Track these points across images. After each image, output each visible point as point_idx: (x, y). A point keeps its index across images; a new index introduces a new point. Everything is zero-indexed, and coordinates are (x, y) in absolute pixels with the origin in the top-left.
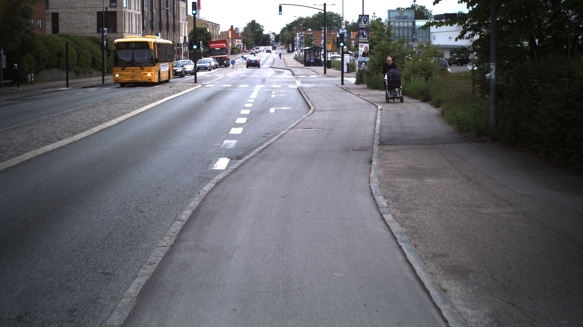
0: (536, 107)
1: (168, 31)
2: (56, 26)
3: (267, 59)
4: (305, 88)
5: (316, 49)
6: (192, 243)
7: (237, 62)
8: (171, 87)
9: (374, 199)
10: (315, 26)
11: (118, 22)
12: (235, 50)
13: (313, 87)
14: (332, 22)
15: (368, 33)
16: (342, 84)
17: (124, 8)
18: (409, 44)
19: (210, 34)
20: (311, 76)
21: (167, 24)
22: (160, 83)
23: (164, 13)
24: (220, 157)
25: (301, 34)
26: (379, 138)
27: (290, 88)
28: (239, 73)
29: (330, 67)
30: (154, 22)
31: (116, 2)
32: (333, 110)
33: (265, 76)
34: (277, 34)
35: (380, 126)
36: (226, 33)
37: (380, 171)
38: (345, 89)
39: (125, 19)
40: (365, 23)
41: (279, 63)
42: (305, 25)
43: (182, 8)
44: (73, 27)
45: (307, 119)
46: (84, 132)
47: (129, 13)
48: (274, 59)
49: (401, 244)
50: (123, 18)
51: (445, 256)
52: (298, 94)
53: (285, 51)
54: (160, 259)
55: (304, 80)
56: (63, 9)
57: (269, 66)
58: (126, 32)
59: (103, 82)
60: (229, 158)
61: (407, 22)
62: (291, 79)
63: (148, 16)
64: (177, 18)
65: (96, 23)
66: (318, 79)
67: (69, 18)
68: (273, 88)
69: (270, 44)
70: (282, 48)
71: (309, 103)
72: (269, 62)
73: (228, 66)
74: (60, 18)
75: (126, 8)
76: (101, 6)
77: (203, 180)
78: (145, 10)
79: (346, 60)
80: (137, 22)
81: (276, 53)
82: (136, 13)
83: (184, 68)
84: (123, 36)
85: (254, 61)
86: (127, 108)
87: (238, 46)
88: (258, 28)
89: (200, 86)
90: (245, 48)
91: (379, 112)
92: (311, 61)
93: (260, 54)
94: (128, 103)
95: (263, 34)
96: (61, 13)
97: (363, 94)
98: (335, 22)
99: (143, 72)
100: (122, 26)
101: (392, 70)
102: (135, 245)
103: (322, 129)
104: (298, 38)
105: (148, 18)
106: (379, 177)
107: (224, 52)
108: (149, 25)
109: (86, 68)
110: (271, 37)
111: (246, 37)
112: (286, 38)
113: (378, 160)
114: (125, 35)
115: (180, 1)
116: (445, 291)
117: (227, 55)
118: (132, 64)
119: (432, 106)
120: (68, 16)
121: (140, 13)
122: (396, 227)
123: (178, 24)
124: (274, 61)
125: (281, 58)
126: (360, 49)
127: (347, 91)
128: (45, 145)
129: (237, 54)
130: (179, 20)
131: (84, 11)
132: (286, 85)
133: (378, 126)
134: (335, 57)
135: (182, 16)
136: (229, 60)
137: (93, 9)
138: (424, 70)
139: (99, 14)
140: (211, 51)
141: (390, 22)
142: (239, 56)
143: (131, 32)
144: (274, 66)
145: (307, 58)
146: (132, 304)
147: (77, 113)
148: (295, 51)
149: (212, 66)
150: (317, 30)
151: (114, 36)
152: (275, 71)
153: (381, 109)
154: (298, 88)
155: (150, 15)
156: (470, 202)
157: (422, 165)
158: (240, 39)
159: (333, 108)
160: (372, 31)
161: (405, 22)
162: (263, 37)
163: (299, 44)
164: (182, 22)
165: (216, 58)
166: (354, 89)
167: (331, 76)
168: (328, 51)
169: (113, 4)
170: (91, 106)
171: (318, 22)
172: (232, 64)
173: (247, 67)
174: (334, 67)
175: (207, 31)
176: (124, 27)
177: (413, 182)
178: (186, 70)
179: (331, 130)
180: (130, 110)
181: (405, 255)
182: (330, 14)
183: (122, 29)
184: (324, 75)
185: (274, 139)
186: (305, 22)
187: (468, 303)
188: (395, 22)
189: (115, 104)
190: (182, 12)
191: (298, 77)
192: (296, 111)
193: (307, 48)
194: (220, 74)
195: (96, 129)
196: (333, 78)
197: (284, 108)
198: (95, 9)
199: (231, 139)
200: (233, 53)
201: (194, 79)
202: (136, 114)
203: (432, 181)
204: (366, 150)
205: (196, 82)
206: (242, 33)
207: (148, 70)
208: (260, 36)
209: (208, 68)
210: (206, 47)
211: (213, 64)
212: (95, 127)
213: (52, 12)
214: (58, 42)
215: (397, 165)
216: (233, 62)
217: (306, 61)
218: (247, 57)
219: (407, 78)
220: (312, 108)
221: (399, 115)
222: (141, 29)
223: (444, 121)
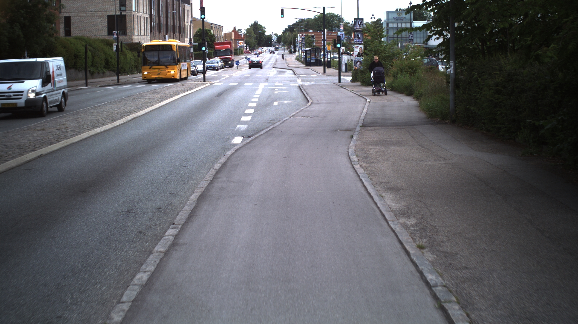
0: (476, 94)
1: (174, 33)
2: (68, 29)
3: (270, 59)
4: (305, 85)
5: (316, 50)
6: (225, 179)
7: (241, 62)
8: (183, 85)
9: (350, 158)
10: (317, 27)
11: (128, 25)
12: (238, 51)
13: (313, 85)
14: (332, 23)
15: (362, 35)
16: (340, 81)
17: (133, 11)
18: (403, 44)
19: (215, 36)
20: (312, 75)
21: (174, 26)
22: (181, 79)
23: (170, 15)
24: (235, 136)
25: (303, 36)
26: (362, 122)
27: (291, 86)
28: (244, 73)
29: (329, 67)
30: (161, 24)
31: (125, 6)
32: (328, 103)
33: (268, 75)
34: (279, 35)
35: (365, 114)
36: (229, 35)
37: (358, 143)
38: (341, 86)
39: (135, 22)
40: (359, 26)
41: (281, 63)
42: (306, 26)
43: (187, 11)
44: (85, 30)
45: (305, 110)
46: (120, 119)
47: (138, 16)
48: (277, 59)
49: (361, 178)
50: (132, 21)
51: (389, 183)
52: (299, 91)
53: (287, 52)
54: (206, 186)
55: (304, 79)
56: (76, 13)
57: (272, 66)
58: (135, 34)
59: (118, 82)
60: (242, 137)
61: (405, 23)
62: (293, 78)
63: (155, 19)
64: (182, 20)
65: (107, 26)
66: (318, 78)
67: (81, 22)
68: (277, 86)
69: (272, 45)
70: (284, 49)
71: (308, 98)
72: (272, 62)
73: (233, 66)
74: (72, 22)
75: (135, 11)
76: (111, 10)
77: (225, 150)
78: (152, 14)
79: (345, 60)
80: (145, 25)
81: (278, 54)
82: (144, 16)
83: (196, 67)
84: (132, 38)
85: (256, 62)
86: (150, 102)
87: (241, 47)
88: (261, 29)
89: (209, 84)
90: (248, 49)
91: (367, 104)
92: (312, 62)
93: (262, 55)
94: (149, 98)
95: (265, 35)
96: (73, 17)
97: (356, 90)
98: (335, 23)
99: (168, 70)
100: (132, 29)
101: (377, 68)
102: (186, 182)
103: (317, 117)
104: (300, 39)
105: (155, 21)
106: (356, 146)
107: (228, 53)
108: (156, 28)
109: (100, 69)
110: (273, 38)
111: (249, 38)
112: (288, 39)
113: (358, 136)
114: (134, 37)
115: (186, 4)
116: (382, 197)
117: (232, 55)
118: (158, 63)
119: (414, 99)
120: (80, 19)
121: (148, 16)
122: (360, 171)
123: (183, 26)
124: (276, 61)
125: (283, 59)
126: (356, 50)
127: (343, 88)
128: (94, 128)
129: (240, 55)
130: (185, 22)
131: (95, 14)
132: (288, 83)
133: (364, 114)
134: (335, 57)
135: (187, 19)
136: (233, 60)
137: (104, 12)
138: (410, 69)
139: (109, 17)
140: (217, 52)
141: (389, 23)
142: (242, 57)
143: (139, 34)
144: (276, 66)
145: (308, 59)
146: (195, 203)
147: (107, 106)
148: (297, 51)
149: (219, 66)
150: (318, 31)
151: (124, 38)
152: (277, 71)
153: (369, 102)
154: (299, 86)
155: (157, 18)
156: (417, 158)
157: (391, 139)
158: (243, 40)
159: (328, 101)
160: (366, 33)
161: (403, 23)
162: (265, 38)
163: (300, 45)
164: (187, 24)
165: (222, 59)
166: (349, 86)
167: (330, 75)
168: (327, 52)
169: (123, 8)
170: (117, 101)
171: (319, 23)
172: (237, 64)
173: (250, 68)
174: (333, 67)
175: (211, 33)
176: (133, 30)
177: (381, 148)
178: (198, 69)
179: (325, 117)
180: (153, 103)
181: (363, 183)
182: (331, 15)
183: (131, 31)
184: (323, 75)
185: (278, 124)
186: (306, 23)
187: (394, 201)
188: (393, 23)
189: (138, 99)
190: (187, 15)
191: (299, 76)
192: (297, 104)
193: (308, 49)
194: (226, 73)
195: (130, 117)
196: (332, 77)
197: (286, 102)
198: (105, 12)
199: (242, 125)
200: (236, 54)
201: (203, 78)
202: (158, 107)
203: (395, 148)
204: (351, 130)
205: (204, 81)
206: (245, 35)
207: (172, 68)
208: (262, 37)
209: (216, 68)
210: (210, 48)
211: (220, 64)
212: (128, 116)
213: (65, 15)
214: (74, 45)
215: (372, 139)
216: (238, 63)
217: (307, 62)
218: (251, 57)
219: (395, 75)
220: (310, 101)
221: (383, 106)
222: (149, 31)
223: (420, 110)
